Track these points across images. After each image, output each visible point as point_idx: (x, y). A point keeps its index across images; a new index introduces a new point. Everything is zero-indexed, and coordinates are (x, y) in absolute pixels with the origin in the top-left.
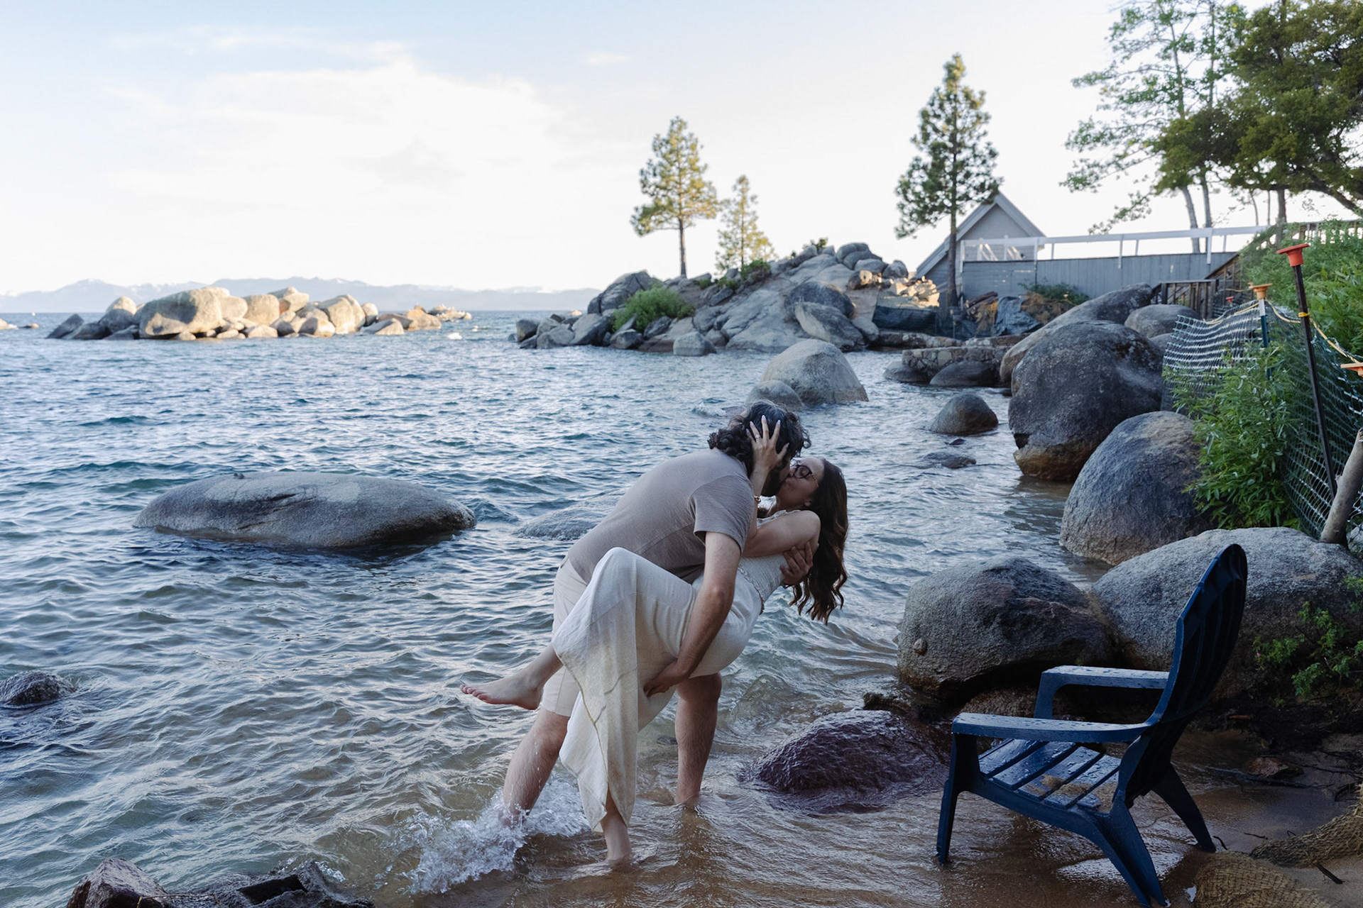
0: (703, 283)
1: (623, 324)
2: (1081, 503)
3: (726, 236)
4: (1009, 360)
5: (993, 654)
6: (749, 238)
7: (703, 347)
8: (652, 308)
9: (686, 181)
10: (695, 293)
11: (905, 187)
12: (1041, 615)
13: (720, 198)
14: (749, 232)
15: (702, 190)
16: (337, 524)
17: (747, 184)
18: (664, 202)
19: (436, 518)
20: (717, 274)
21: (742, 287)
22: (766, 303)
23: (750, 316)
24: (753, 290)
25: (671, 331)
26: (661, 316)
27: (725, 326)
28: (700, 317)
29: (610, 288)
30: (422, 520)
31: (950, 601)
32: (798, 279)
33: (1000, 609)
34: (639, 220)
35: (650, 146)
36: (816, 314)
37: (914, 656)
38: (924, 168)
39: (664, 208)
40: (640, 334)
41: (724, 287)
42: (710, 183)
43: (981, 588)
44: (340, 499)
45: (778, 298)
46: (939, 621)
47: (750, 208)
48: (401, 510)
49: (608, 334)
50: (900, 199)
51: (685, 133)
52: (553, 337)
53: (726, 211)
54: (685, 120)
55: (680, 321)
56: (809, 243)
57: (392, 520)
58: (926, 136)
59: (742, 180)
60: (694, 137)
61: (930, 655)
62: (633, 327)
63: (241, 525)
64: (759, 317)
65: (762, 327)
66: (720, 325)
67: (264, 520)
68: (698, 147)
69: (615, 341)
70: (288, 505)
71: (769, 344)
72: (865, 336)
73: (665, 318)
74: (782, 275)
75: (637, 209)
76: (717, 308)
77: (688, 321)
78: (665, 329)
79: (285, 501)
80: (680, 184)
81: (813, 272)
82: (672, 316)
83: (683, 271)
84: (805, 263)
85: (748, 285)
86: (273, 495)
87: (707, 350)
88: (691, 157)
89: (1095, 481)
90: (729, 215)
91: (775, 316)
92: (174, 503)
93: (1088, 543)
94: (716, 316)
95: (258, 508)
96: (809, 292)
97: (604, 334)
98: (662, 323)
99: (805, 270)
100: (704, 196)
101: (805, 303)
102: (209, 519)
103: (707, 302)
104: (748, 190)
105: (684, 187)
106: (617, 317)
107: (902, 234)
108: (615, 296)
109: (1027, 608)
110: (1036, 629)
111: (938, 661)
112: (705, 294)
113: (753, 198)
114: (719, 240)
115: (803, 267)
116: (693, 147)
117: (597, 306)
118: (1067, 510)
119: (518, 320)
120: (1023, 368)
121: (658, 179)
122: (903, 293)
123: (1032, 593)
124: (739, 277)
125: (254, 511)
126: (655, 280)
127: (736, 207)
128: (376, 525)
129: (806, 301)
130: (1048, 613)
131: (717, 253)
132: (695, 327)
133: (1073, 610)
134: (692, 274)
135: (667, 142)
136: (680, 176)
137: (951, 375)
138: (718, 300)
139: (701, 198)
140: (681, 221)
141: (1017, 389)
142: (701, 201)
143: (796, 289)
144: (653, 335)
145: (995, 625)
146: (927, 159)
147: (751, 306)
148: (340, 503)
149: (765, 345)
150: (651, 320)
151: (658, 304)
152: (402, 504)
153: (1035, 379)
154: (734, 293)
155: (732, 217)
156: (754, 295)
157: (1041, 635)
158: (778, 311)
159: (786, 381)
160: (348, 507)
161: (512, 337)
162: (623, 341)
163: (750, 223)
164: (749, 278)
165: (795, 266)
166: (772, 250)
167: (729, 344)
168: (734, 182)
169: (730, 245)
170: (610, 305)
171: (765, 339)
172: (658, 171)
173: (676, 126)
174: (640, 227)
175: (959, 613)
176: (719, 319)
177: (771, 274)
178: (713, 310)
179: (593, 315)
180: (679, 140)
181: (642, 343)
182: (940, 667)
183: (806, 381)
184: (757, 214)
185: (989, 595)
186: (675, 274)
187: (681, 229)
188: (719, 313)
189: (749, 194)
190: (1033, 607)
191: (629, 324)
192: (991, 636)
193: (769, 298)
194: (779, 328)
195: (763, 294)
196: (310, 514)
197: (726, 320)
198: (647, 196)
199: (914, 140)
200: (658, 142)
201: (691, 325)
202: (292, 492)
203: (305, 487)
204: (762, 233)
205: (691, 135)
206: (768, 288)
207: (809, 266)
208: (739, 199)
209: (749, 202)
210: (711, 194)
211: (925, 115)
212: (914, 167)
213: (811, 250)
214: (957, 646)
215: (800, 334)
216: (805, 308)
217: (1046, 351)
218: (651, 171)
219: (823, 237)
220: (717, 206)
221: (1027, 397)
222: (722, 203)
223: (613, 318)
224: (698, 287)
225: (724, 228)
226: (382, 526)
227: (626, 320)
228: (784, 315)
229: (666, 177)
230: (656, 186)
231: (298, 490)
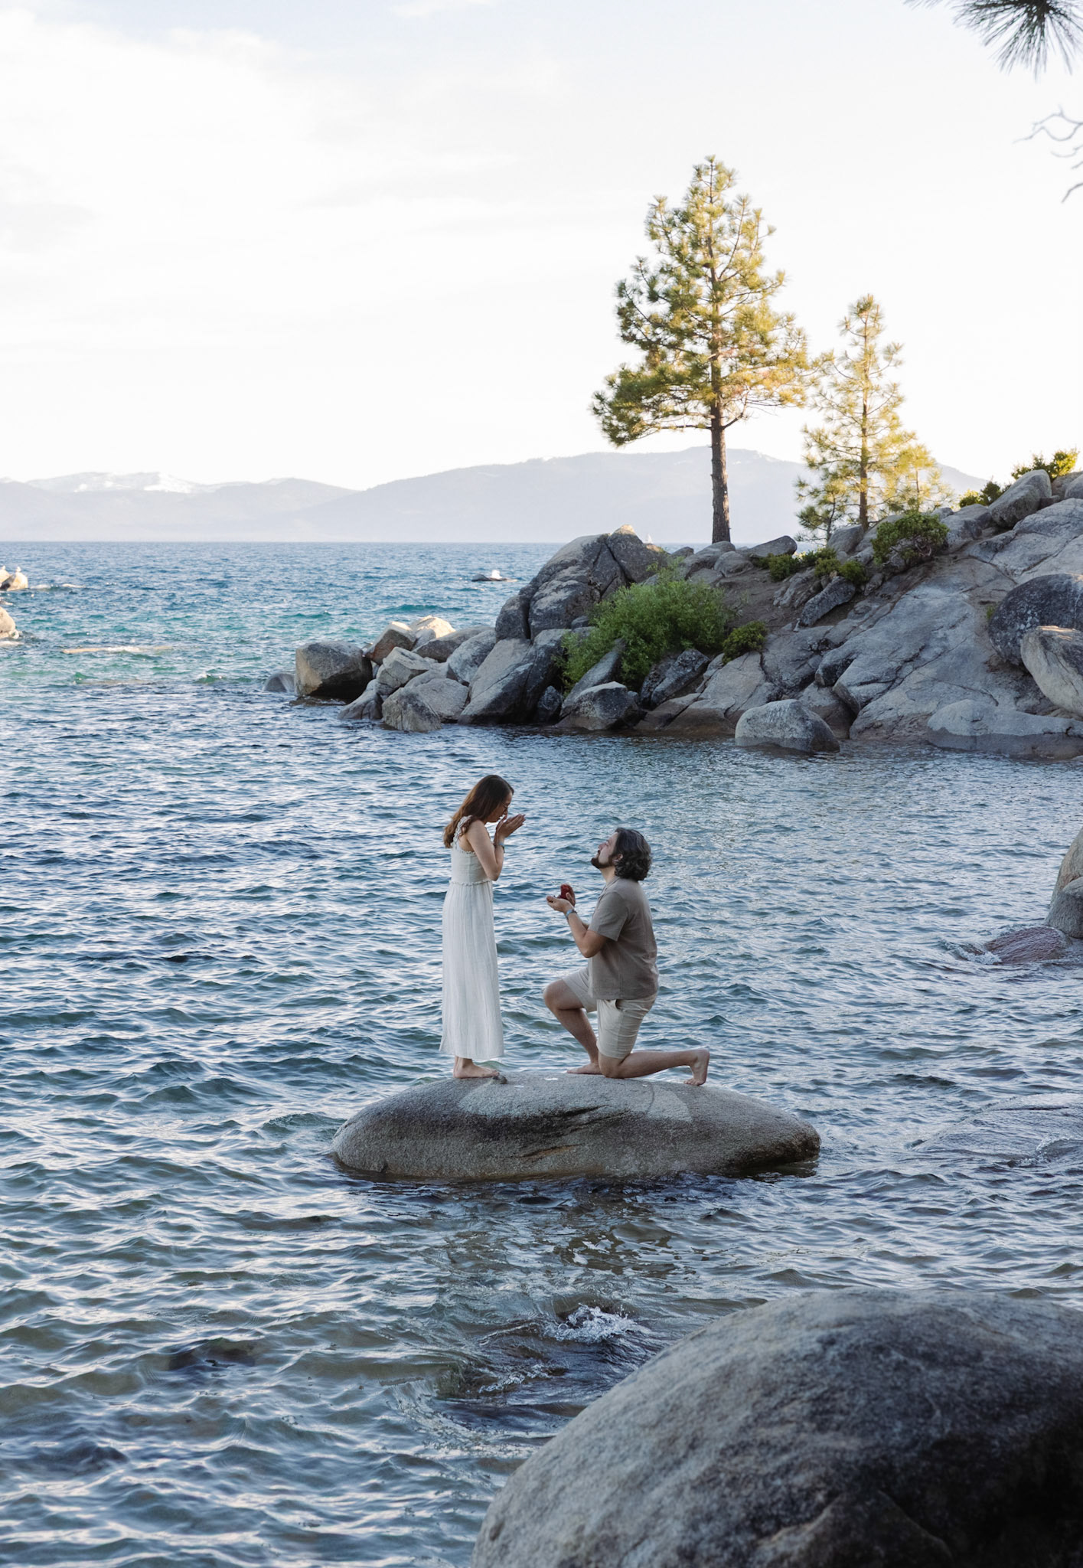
0: (778, 562)
1: (587, 666)
3: (821, 442)
6: (879, 446)
7: (809, 735)
8: (660, 630)
9: (730, 313)
10: (755, 591)
13: (813, 354)
14: (883, 434)
15: (770, 335)
17: (876, 318)
18: (674, 362)
20: (811, 542)
21: (877, 578)
22: (940, 622)
23: (905, 653)
24: (906, 588)
25: (711, 686)
26: (682, 649)
27: (846, 678)
28: (781, 652)
29: (549, 573)
30: (782, 1145)
34: (615, 409)
35: (642, 229)
39: (679, 379)
40: (633, 694)
41: (835, 578)
42: (790, 319)
44: (666, 1115)
45: (969, 610)
47: (886, 375)
48: (755, 1130)
49: (550, 689)
51: (729, 197)
52: (425, 700)
53: (825, 381)
54: (728, 166)
55: (730, 663)
56: (1029, 464)
57: (749, 1146)
59: (864, 308)
60: (752, 206)
62: (615, 675)
63: (528, 1151)
64: (925, 656)
65: (934, 680)
66: (832, 674)
67: (557, 1143)
68: (762, 230)
69: (575, 711)
70: (591, 1122)
71: (963, 729)
73: (690, 654)
74: (974, 550)
75: (611, 383)
76: (820, 630)
77: (753, 660)
78: (692, 682)
79: (585, 1117)
80: (716, 321)
81: (1050, 544)
82: (710, 650)
83: (721, 530)
84: (1028, 519)
85: (892, 573)
86: (570, 1106)
88: (744, 254)
90: (831, 392)
91: (965, 656)
92: (410, 1119)
94: (818, 652)
95: (549, 1127)
97: (542, 688)
98: (684, 665)
99: (1030, 538)
100: (775, 351)
101: (1045, 628)
102: (475, 1141)
103: (793, 615)
104: (878, 331)
105: (726, 326)
106: (574, 650)
108: (562, 595)
112: (787, 592)
113: (890, 352)
114: (805, 453)
115: (1023, 531)
116: (749, 230)
117: (519, 619)
119: (302, 644)
121: (662, 308)
124: (867, 552)
125: (541, 1132)
126: (659, 560)
127: (850, 373)
128: (730, 1151)
129: (1043, 624)
131: (802, 485)
132: (768, 677)
134: (746, 535)
135: (686, 218)
136: (716, 300)
138: (820, 612)
139: (771, 357)
140: (715, 411)
142: (769, 364)
143: (1019, 593)
144: (664, 696)
147: (904, 627)
148: (668, 1120)
149: (950, 729)
150: (657, 660)
151: (672, 620)
152: (752, 1122)
154: (858, 595)
155: (838, 399)
156: (909, 601)
158: (970, 643)
160: (680, 1126)
161: (276, 684)
162: (597, 714)
163: (885, 412)
165: (1004, 526)
166: (935, 476)
167: (858, 724)
168: (845, 312)
169: (832, 468)
170: (552, 619)
171: (950, 714)
172: (660, 288)
173: (704, 184)
174: (615, 423)
176: (828, 658)
177: (946, 546)
178: (813, 635)
179: (510, 644)
180: (712, 214)
181: (642, 717)
184: (901, 392)
186: (701, 538)
187: (717, 430)
188: (825, 644)
189: (881, 342)
191: (602, 669)
193: (946, 609)
194: (977, 685)
195: (930, 597)
196: (629, 1135)
197: (846, 663)
198: (633, 347)
200: (661, 219)
201: (760, 675)
202: (592, 1104)
203: (607, 1098)
204: (912, 436)
205: (743, 201)
206: (941, 583)
207: (1038, 529)
208: (855, 353)
209: (882, 363)
210: (795, 347)
213: (1036, 482)
215: (1030, 701)
216: (1045, 642)
218: (645, 289)
219: (1065, 449)
220: (808, 375)
222: (815, 364)
223: (561, 652)
224: (765, 574)
225: (815, 420)
226: (738, 1154)
227: (597, 657)
228: (986, 651)
229: (680, 302)
230: (656, 323)
231: (601, 1102)
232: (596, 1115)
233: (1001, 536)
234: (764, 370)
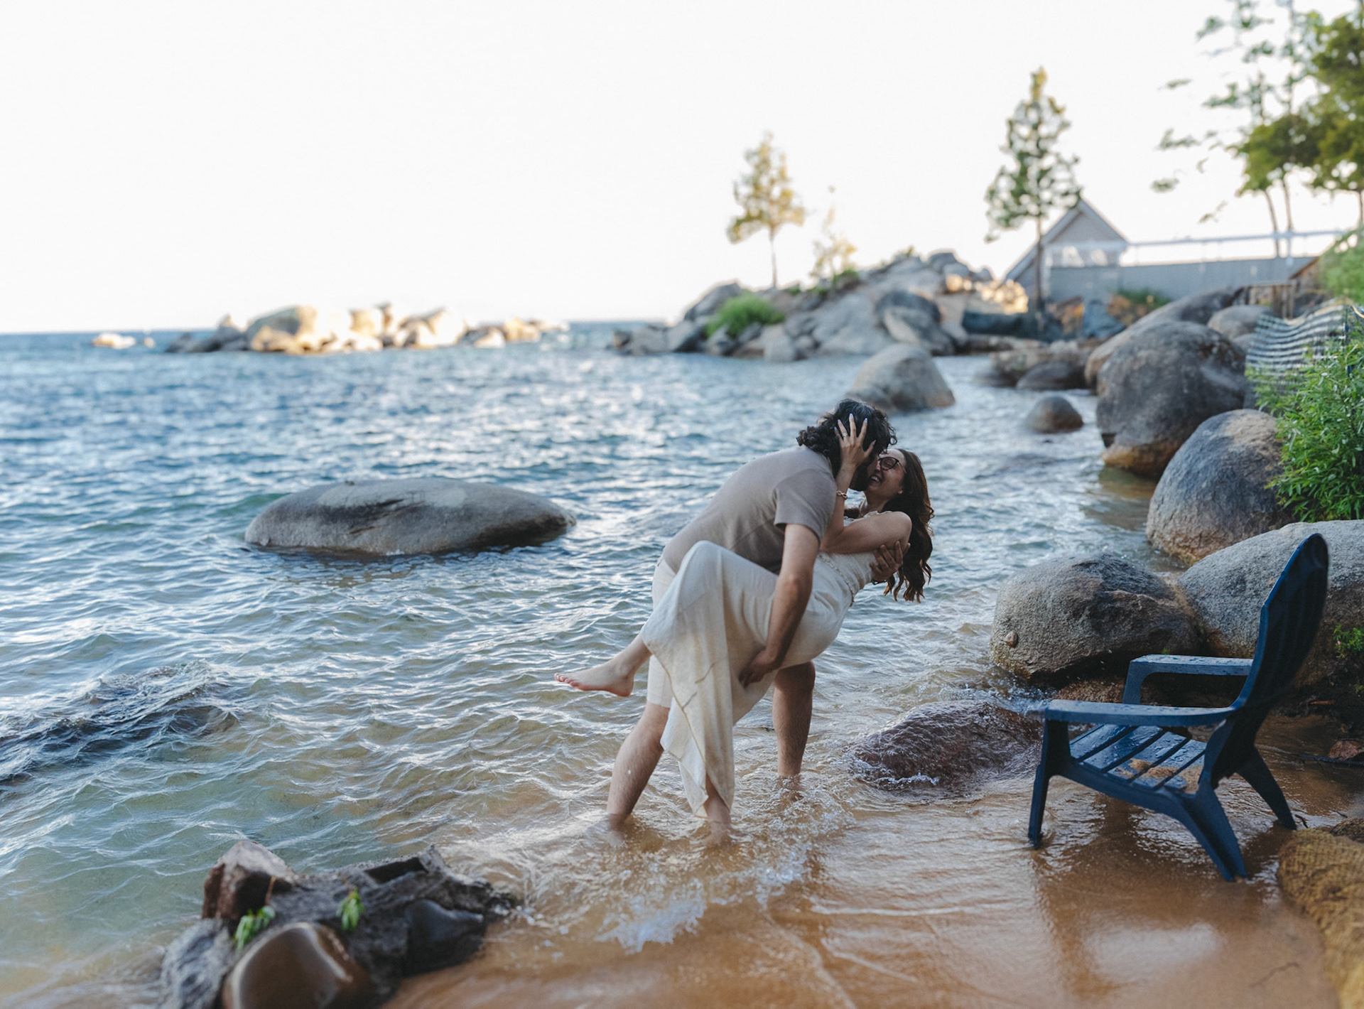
0: (794, 291)
1: (716, 331)
2: (1166, 499)
4: (1095, 362)
5: (1082, 646)
6: (839, 244)
7: (795, 353)
8: (744, 316)
9: (776, 192)
10: (785, 300)
11: (992, 193)
12: (1129, 607)
15: (792, 199)
16: (444, 527)
18: (754, 212)
19: (539, 520)
20: (808, 283)
21: (832, 294)
22: (856, 309)
23: (840, 321)
24: (843, 297)
25: (763, 338)
26: (753, 323)
27: (819, 334)
28: (792, 323)
29: (705, 298)
30: (526, 523)
31: (1040, 595)
32: (886, 286)
33: (1088, 602)
34: (733, 229)
36: (906, 320)
37: (1006, 648)
38: (1011, 175)
39: (755, 217)
40: (733, 341)
41: (815, 295)
42: (797, 193)
43: (1071, 581)
44: (446, 504)
45: (868, 304)
46: (1030, 614)
48: (506, 514)
49: (701, 341)
50: (986, 206)
52: (648, 346)
55: (772, 328)
57: (497, 524)
58: (1011, 143)
61: (1021, 648)
62: (726, 333)
63: (353, 530)
64: (850, 322)
65: (852, 332)
66: (810, 333)
67: (374, 524)
68: (787, 158)
69: (709, 348)
70: (397, 510)
71: (858, 349)
72: (954, 342)
73: (756, 325)
74: (872, 282)
75: (730, 220)
76: (807, 315)
77: (780, 327)
78: (756, 336)
79: (393, 507)
80: (768, 194)
81: (902, 279)
82: (764, 323)
83: (775, 280)
84: (897, 269)
85: (838, 292)
86: (383, 500)
87: (800, 356)
88: (781, 167)
89: (1180, 478)
91: (866, 322)
92: (288, 510)
93: (1174, 539)
94: (806, 323)
95: (369, 514)
96: (898, 298)
97: (697, 341)
98: (753, 329)
99: (895, 277)
100: (793, 206)
101: (895, 309)
102: (322, 523)
103: (799, 309)
106: (710, 325)
107: (989, 239)
108: (709, 305)
109: (1116, 601)
110: (1123, 621)
111: (1029, 653)
112: (796, 301)
115: (893, 274)
116: (782, 158)
117: (691, 315)
118: (1153, 506)
119: (613, 329)
120: (1110, 369)
121: (751, 190)
122: (992, 299)
123: (1120, 586)
124: (828, 285)
125: (364, 516)
126: (747, 291)
128: (482, 529)
129: (895, 306)
130: (1135, 605)
132: (787, 332)
133: (1160, 602)
135: (755, 154)
137: (1040, 377)
138: (807, 307)
140: (771, 229)
141: (1103, 390)
142: (791, 210)
143: (886, 296)
144: (745, 342)
145: (1084, 617)
146: (1013, 166)
147: (841, 311)
148: (447, 508)
149: (855, 350)
150: (743, 327)
151: (749, 311)
152: (506, 508)
153: (1121, 380)
154: (825, 300)
155: (821, 226)
156: (844, 302)
157: (1129, 627)
158: (868, 317)
159: (877, 386)
160: (454, 511)
161: (609, 346)
162: (716, 349)
164: (840, 285)
165: (883, 273)
167: (820, 350)
169: (820, 254)
170: (703, 314)
171: (855, 344)
172: (750, 181)
174: (733, 235)
175: (1049, 606)
176: (810, 325)
177: (860, 281)
178: (804, 316)
179: (687, 324)
180: (769, 151)
181: (736, 350)
182: (1031, 658)
183: (896, 385)
185: (1078, 589)
186: (766, 283)
187: (772, 236)
188: (809, 320)
190: (1121, 600)
191: (722, 331)
192: (1080, 628)
193: (858, 304)
194: (869, 334)
195: (852, 300)
196: (418, 518)
197: (816, 327)
198: (739, 207)
199: (1002, 149)
200: (750, 154)
201: (783, 331)
202: (401, 497)
203: (413, 493)
204: (850, 242)
206: (857, 295)
207: (898, 273)
211: (1011, 124)
212: (1002, 173)
213: (899, 258)
214: (1047, 638)
215: (889, 339)
216: (894, 314)
217: (1131, 352)
218: (744, 182)
220: (806, 215)
221: (1114, 398)
223: (706, 326)
224: (788, 296)
226: (488, 529)
227: (718, 326)
228: (874, 320)
229: (756, 185)
230: (749, 197)
231: (407, 496)
232: (401, 504)
233: (880, 276)
234: (788, 214)
